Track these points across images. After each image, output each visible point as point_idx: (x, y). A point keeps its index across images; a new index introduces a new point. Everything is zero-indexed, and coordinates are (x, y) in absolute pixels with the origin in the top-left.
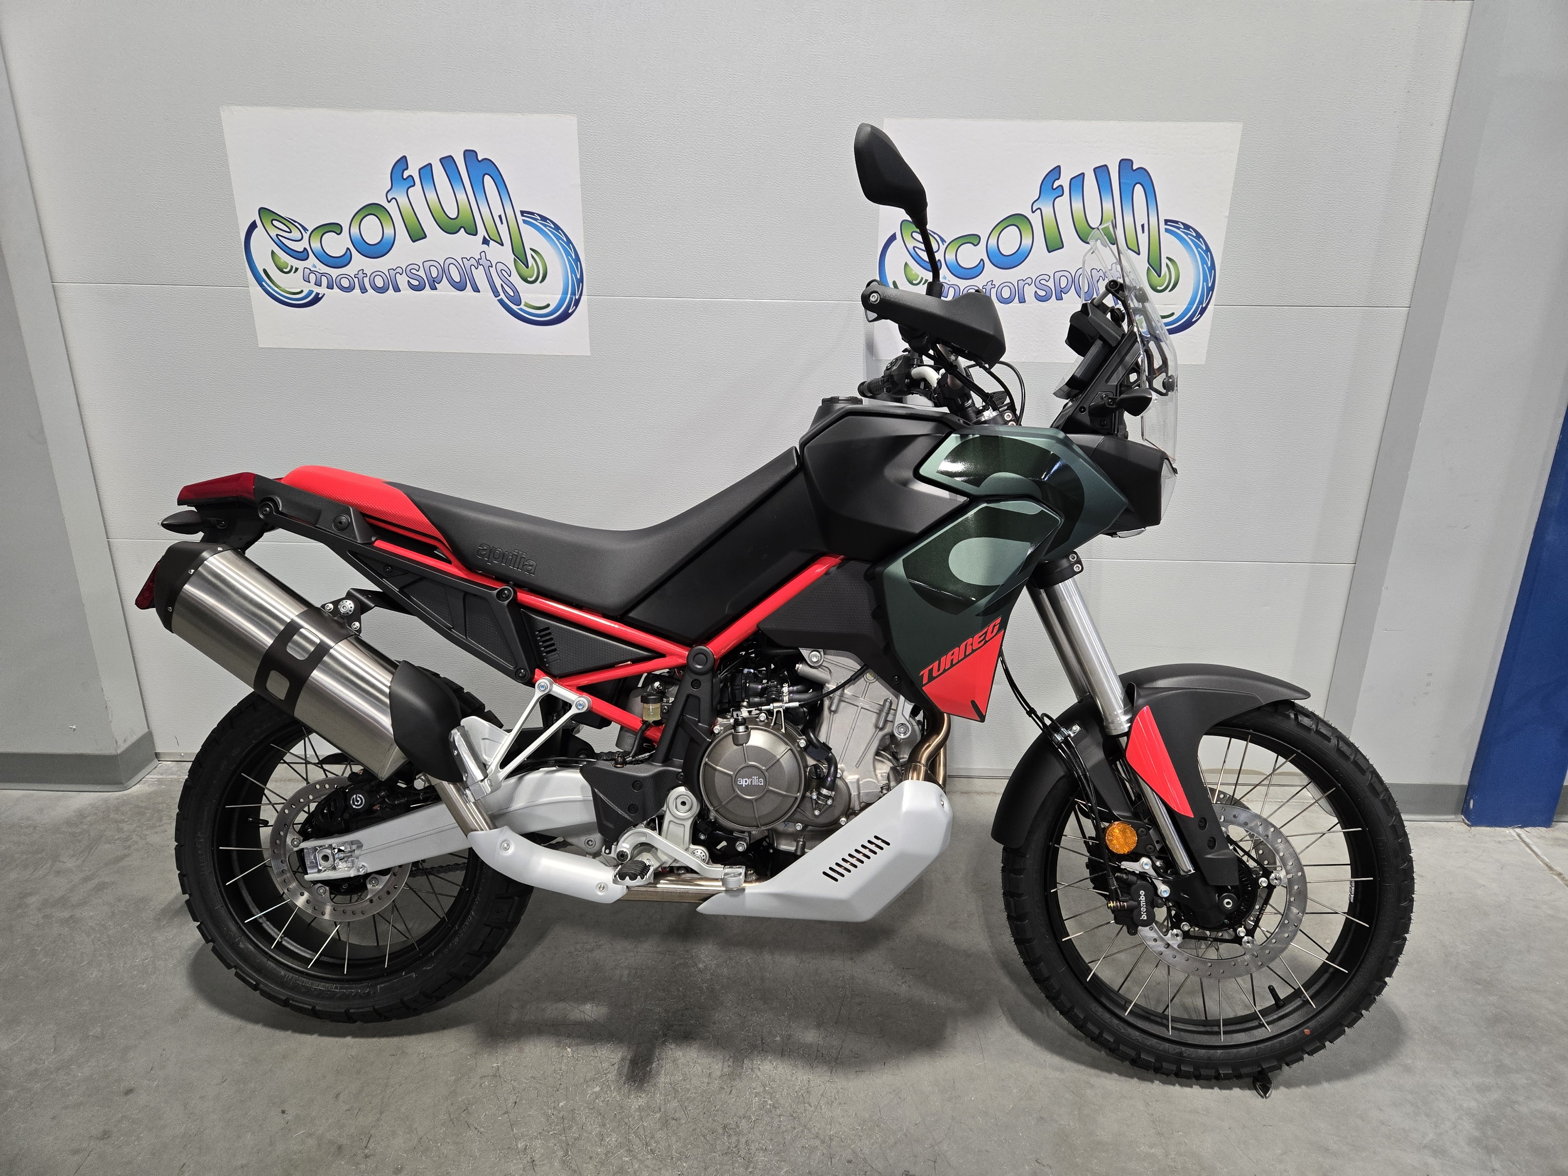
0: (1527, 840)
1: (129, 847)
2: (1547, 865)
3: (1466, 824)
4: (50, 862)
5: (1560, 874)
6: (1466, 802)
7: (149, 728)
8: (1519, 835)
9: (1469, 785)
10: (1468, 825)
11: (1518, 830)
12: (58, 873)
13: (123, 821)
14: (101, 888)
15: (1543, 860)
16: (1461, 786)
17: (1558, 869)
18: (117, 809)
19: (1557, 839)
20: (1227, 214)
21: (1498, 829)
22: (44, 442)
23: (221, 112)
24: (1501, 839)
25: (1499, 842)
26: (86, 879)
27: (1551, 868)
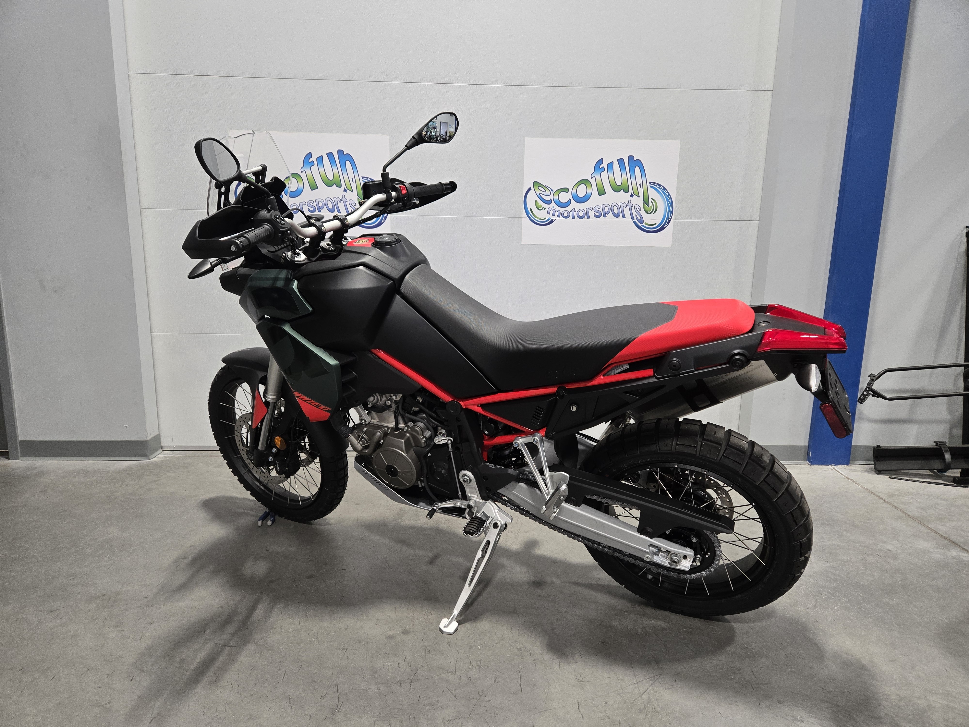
0: (838, 470)
1: (159, 477)
2: (846, 477)
3: (809, 464)
4: (121, 483)
5: (852, 480)
6: (808, 454)
7: (159, 432)
8: (834, 468)
9: (809, 445)
10: (810, 465)
11: (834, 467)
12: (127, 485)
13: (152, 469)
14: (150, 490)
15: (844, 476)
16: (805, 446)
17: (851, 478)
18: (148, 466)
19: (852, 469)
20: (677, 179)
21: (824, 466)
22: (132, 280)
23: (229, 133)
24: (825, 469)
25: (824, 470)
26: (142, 487)
27: (848, 478)
